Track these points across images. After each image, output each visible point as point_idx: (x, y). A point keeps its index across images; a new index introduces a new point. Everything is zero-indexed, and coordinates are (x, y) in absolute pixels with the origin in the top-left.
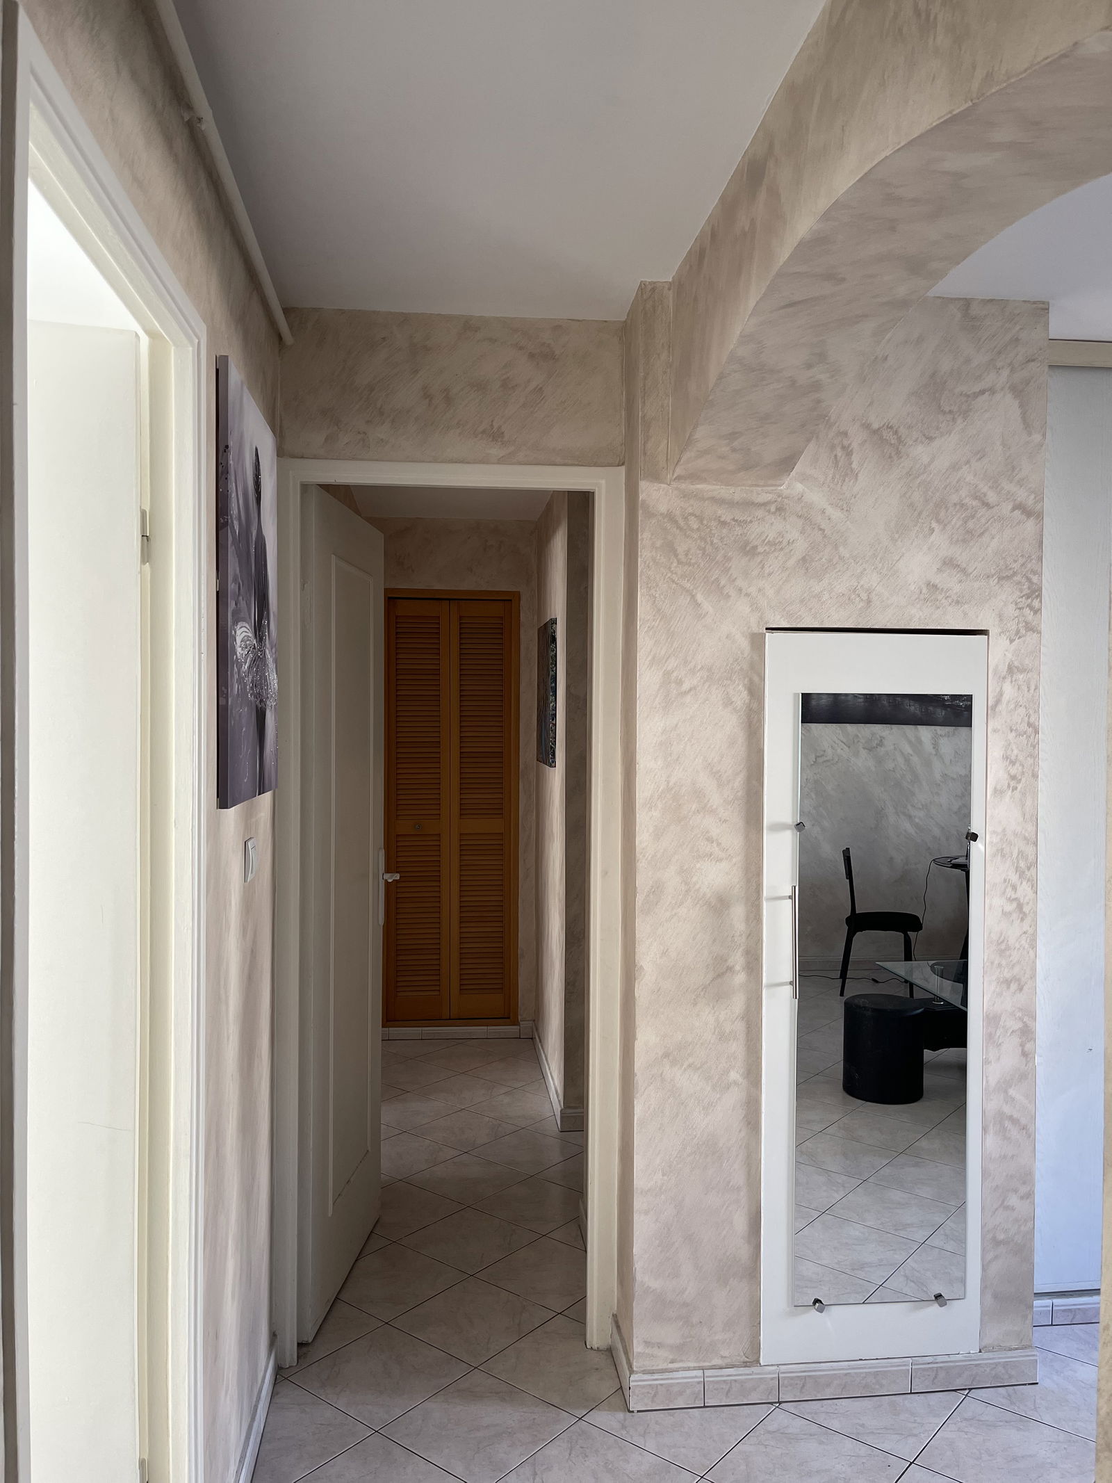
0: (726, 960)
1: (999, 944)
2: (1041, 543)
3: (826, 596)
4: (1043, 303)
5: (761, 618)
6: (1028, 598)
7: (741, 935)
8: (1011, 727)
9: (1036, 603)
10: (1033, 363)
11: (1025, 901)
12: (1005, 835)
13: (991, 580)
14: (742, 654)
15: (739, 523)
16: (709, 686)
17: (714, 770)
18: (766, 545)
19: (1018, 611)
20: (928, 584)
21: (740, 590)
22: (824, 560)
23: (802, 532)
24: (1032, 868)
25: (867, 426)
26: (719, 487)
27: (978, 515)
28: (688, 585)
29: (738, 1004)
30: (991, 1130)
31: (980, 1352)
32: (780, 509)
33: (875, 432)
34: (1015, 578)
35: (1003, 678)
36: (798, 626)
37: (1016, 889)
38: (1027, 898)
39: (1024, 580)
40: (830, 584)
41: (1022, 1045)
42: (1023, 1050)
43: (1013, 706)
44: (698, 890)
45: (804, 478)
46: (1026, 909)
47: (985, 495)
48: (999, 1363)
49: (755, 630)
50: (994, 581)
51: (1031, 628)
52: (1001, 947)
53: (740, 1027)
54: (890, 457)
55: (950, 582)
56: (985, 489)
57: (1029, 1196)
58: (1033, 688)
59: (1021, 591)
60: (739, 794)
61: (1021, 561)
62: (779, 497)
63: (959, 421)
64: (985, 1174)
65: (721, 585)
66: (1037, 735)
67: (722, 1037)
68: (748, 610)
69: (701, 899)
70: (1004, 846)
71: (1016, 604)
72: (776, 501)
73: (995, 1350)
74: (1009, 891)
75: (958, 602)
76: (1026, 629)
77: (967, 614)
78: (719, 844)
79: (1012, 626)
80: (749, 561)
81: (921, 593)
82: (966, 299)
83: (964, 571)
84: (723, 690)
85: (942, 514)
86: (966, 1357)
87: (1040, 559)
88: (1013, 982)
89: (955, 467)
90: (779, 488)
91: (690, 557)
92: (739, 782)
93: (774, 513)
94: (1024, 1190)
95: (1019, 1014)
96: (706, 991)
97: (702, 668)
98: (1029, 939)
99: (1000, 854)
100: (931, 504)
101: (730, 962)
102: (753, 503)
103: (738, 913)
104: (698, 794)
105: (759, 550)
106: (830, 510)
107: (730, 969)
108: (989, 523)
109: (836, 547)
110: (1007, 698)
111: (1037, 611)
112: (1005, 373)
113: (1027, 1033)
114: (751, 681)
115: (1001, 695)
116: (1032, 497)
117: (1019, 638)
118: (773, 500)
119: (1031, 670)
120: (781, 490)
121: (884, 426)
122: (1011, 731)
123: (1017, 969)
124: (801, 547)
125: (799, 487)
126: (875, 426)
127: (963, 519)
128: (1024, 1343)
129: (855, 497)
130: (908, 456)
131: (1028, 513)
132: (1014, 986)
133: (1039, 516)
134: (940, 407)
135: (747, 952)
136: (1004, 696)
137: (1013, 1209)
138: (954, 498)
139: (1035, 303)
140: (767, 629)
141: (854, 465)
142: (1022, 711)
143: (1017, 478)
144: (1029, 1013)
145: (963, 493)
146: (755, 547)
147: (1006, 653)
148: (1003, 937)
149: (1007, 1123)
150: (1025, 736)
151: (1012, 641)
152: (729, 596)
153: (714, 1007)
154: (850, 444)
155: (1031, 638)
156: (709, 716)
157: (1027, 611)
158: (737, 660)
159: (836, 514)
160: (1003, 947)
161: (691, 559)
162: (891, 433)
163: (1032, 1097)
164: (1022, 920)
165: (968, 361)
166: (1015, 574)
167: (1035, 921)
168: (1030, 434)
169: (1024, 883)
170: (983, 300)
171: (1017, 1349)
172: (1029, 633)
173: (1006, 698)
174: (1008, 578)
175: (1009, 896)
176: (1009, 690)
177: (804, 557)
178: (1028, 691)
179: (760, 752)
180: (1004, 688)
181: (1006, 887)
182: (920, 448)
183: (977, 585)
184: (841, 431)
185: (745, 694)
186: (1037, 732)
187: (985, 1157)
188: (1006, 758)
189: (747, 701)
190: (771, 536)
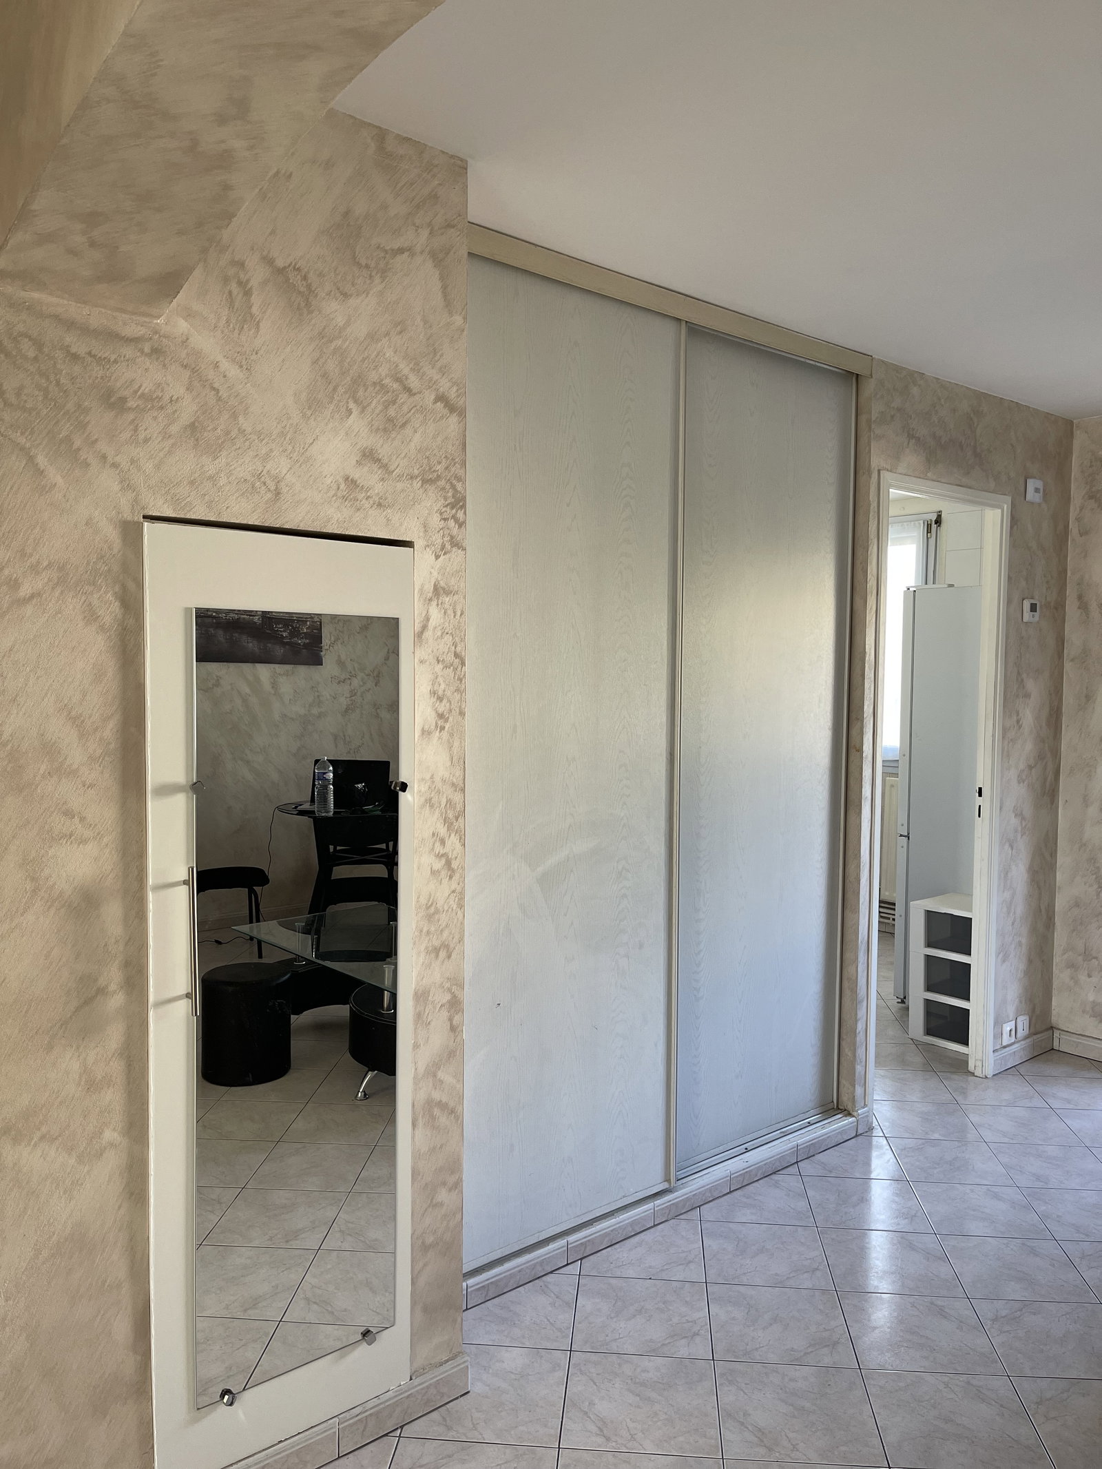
0: (96, 980)
1: (428, 908)
2: (464, 445)
3: (222, 481)
4: (462, 160)
5: (136, 500)
6: (452, 508)
7: (117, 942)
8: (438, 658)
9: (460, 515)
10: (452, 230)
11: (454, 856)
12: (433, 782)
13: (415, 482)
14: (110, 548)
15: (99, 361)
16: (62, 592)
17: (73, 713)
18: (139, 397)
19: (443, 522)
20: (346, 479)
21: (104, 457)
22: (219, 431)
23: (189, 388)
24: (460, 818)
25: (269, 261)
26: (66, 302)
27: (400, 401)
28: (22, 440)
29: (114, 1036)
30: (420, 1122)
31: (411, 1379)
32: (157, 352)
33: (281, 271)
34: (439, 483)
35: (429, 600)
36: (188, 517)
37: (444, 843)
38: (455, 852)
39: (448, 487)
40: (228, 464)
41: (451, 1020)
42: (451, 1024)
43: (439, 633)
44: (53, 886)
45: (189, 314)
46: (455, 865)
47: (407, 378)
48: (431, 1385)
49: (128, 516)
50: (417, 484)
51: (456, 544)
52: (431, 912)
53: (116, 1068)
54: (298, 309)
55: (369, 477)
56: (406, 371)
57: (457, 1186)
58: (459, 613)
59: (446, 498)
60: (112, 746)
61: (444, 464)
62: (156, 333)
63: (377, 280)
64: (415, 1174)
65: (75, 447)
66: (464, 668)
67: (92, 1085)
68: (116, 487)
69: (56, 899)
70: (432, 795)
71: (441, 514)
72: (151, 339)
73: (426, 1371)
74: (438, 848)
75: (380, 505)
76: (451, 544)
77: (391, 520)
78: (82, 819)
79: (437, 539)
80: (116, 416)
81: (338, 489)
82: (380, 128)
83: (385, 467)
84: (83, 598)
85: (361, 393)
86: (396, 1391)
87: (464, 464)
88: (442, 950)
89: (372, 337)
90: (155, 321)
91: (25, 398)
92: (109, 731)
93: (149, 355)
94: (451, 1180)
95: (447, 985)
96: (66, 1028)
97: (50, 565)
98: (457, 899)
99: (428, 804)
100: (348, 379)
101: (102, 982)
102: (117, 335)
103: (112, 912)
104: (49, 749)
105: (129, 405)
106: (225, 365)
107: (102, 991)
108: (412, 412)
109: (234, 416)
110: (434, 624)
111: (461, 524)
112: (425, 233)
113: (455, 1005)
114: (124, 587)
115: (428, 620)
116: (455, 389)
117: (444, 555)
118: (147, 336)
119: (457, 593)
120: (157, 324)
121: (289, 266)
122: (438, 663)
123: (446, 934)
124: (188, 410)
125: (182, 326)
126: (280, 263)
127: (384, 402)
128: (454, 1351)
129: (256, 354)
130: (320, 312)
131: (452, 408)
132: (443, 954)
133: (462, 413)
134: (354, 257)
135: (127, 964)
136: (431, 620)
137: (442, 1204)
138: (373, 376)
139: (452, 157)
140: (145, 517)
141: (255, 310)
142: (448, 639)
143: (439, 365)
144: (457, 982)
145: (383, 370)
146: (123, 400)
147: (433, 570)
148: (431, 900)
149: (436, 1112)
150: (452, 668)
151: (437, 557)
152: (88, 465)
153: (78, 1048)
154: (248, 281)
155: (456, 555)
156: (63, 637)
157: (451, 523)
158: (102, 557)
159: (233, 372)
160: (432, 910)
161: (26, 401)
162: (299, 277)
163: (460, 1076)
164: (451, 877)
165: (384, 207)
166: (439, 477)
167: (463, 877)
168: (451, 314)
169: (453, 835)
170: (398, 135)
171: (447, 1361)
172: (454, 549)
173: (432, 623)
174: (431, 481)
175: (437, 853)
176: (435, 615)
177: (193, 423)
178: (455, 616)
179: (140, 688)
180: (431, 610)
181: (436, 841)
182: (334, 305)
183: (400, 486)
184: (236, 259)
185: (116, 607)
186: (463, 664)
187: (416, 1156)
188: (433, 693)
189: (120, 616)
190: (147, 387)
